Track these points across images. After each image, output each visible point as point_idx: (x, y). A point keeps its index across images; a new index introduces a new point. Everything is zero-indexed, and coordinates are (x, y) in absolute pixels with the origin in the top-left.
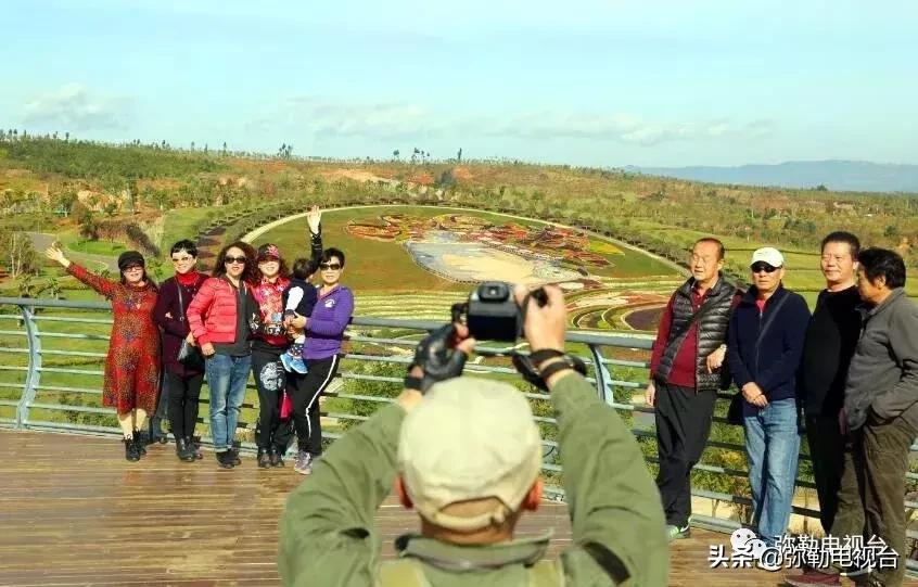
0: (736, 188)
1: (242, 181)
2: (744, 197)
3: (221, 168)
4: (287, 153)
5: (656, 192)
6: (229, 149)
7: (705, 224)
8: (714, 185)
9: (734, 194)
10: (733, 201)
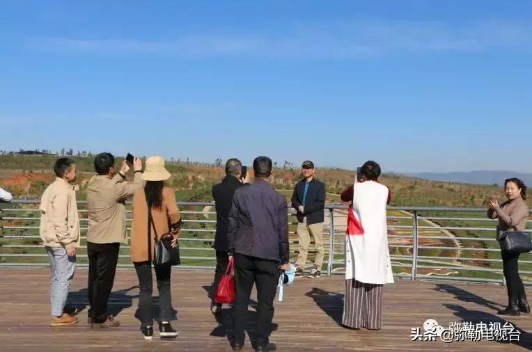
0: (453, 183)
1: (199, 177)
2: (458, 188)
3: (188, 170)
4: (219, 163)
5: (412, 185)
6: (189, 161)
7: (441, 202)
8: (441, 182)
9: (452, 187)
10: (452, 190)
